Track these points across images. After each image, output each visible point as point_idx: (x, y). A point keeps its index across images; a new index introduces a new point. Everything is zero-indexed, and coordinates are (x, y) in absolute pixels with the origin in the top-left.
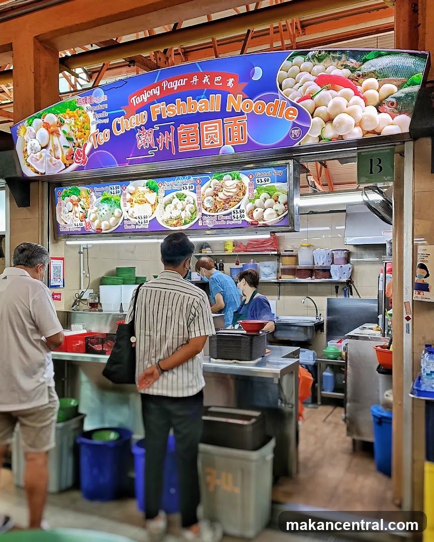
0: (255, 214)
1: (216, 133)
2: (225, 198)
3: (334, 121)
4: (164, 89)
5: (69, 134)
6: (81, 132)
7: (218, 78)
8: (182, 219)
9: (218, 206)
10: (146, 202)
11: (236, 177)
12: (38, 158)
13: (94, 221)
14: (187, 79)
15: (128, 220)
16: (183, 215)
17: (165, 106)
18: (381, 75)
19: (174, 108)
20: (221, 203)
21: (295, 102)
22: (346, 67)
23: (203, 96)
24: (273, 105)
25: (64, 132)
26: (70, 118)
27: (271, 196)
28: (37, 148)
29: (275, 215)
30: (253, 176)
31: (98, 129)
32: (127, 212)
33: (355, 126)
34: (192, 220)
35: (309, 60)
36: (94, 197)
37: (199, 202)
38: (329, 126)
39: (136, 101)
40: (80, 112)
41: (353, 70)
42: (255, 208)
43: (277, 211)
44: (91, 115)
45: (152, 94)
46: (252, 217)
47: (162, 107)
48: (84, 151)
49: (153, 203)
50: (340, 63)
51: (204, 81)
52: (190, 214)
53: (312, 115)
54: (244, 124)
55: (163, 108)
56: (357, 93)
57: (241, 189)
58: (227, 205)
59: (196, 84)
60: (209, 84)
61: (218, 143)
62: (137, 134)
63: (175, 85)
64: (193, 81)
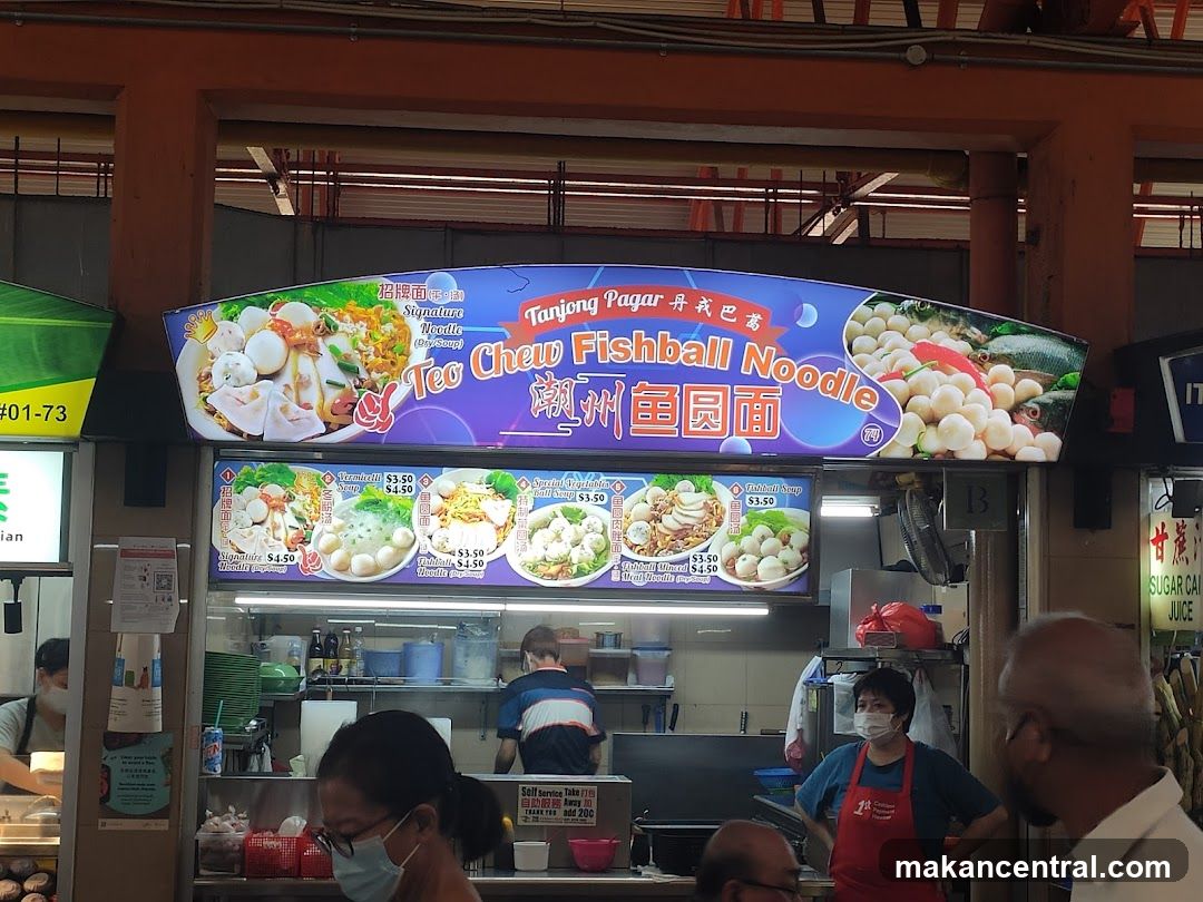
0: (740, 566)
1: (716, 411)
2: (678, 527)
3: (942, 422)
4: (609, 305)
5: (347, 357)
6: (384, 357)
7: (729, 307)
8: (571, 564)
9: (659, 544)
10: (482, 518)
11: (704, 487)
12: (244, 398)
13: (329, 551)
14: (662, 297)
15: (429, 555)
16: (575, 555)
17: (607, 339)
18: (1020, 362)
19: (628, 347)
20: (668, 538)
21: (874, 379)
22: (965, 337)
23: (694, 336)
24: (833, 377)
25: (334, 350)
26: (355, 321)
27: (775, 533)
28: (243, 375)
29: (782, 572)
30: (740, 490)
31: (432, 359)
32: (430, 537)
33: (976, 438)
34: (596, 568)
35: (903, 312)
36: (338, 497)
37: (616, 530)
38: (931, 432)
39: (538, 316)
40: (386, 313)
41: (976, 345)
42: (741, 553)
43: (786, 563)
44: (415, 326)
45: (578, 311)
46: (732, 572)
47: (599, 339)
48: (386, 400)
49: (502, 524)
50: (955, 330)
51: (699, 308)
52: (593, 554)
53: (904, 407)
54: (775, 403)
55: (603, 343)
56: (980, 385)
57: (713, 514)
58: (680, 542)
59: (680, 309)
60: (709, 315)
61: (719, 429)
62: (534, 385)
63: (635, 302)
64: (676, 303)
